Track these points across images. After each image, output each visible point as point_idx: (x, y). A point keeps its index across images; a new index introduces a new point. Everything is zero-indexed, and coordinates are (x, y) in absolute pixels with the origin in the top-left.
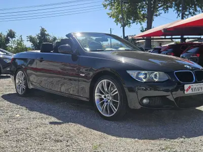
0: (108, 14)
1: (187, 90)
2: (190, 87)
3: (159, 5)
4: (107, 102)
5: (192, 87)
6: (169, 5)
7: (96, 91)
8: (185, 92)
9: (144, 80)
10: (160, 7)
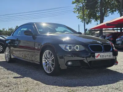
0: (77, 17)
1: (97, 57)
2: (99, 55)
3: (108, 10)
4: (49, 64)
5: (100, 55)
6: (114, 9)
7: (43, 58)
8: (96, 58)
9: (70, 50)
10: (108, 11)
